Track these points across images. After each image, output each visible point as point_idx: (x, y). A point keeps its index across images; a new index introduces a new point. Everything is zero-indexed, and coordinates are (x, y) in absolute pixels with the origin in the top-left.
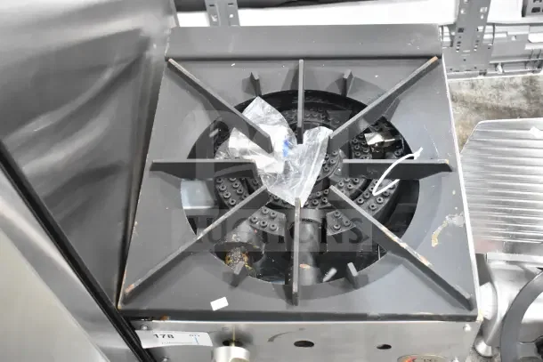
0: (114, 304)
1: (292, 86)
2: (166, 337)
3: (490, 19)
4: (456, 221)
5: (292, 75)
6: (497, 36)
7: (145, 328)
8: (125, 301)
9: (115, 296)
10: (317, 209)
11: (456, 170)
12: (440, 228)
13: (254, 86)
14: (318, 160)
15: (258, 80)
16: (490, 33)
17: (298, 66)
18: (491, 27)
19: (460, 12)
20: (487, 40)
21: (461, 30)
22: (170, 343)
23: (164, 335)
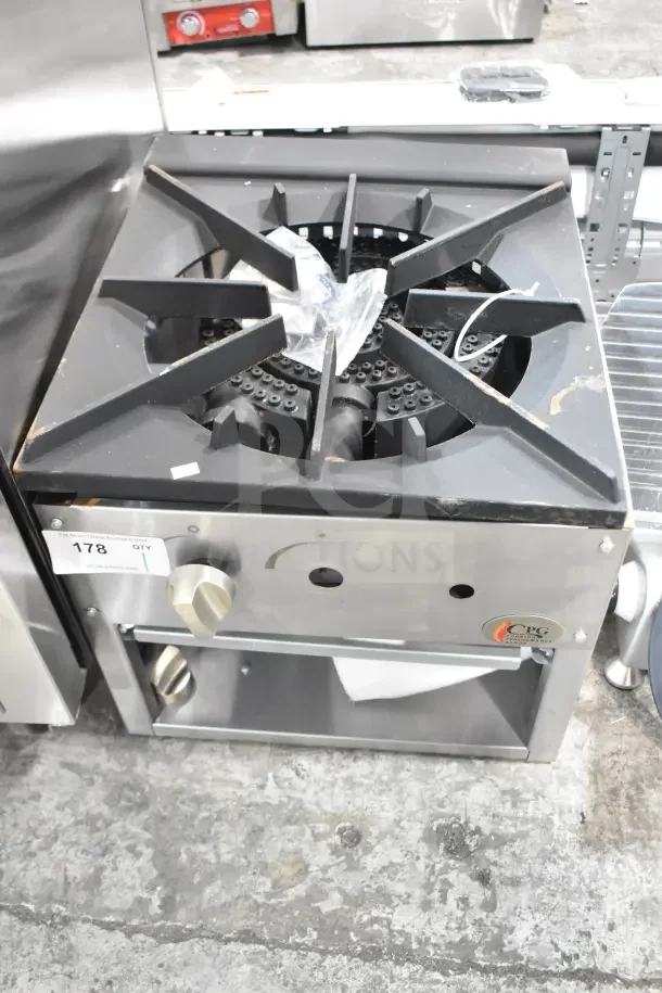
0: (8, 464)
1: (335, 218)
2: (94, 549)
3: (638, 215)
4: (591, 383)
5: (337, 203)
6: (646, 244)
7: (57, 523)
8: (27, 459)
9: (11, 452)
10: (363, 386)
11: (592, 322)
12: (564, 392)
13: (277, 211)
14: (369, 315)
15: (284, 194)
16: (637, 240)
17: (347, 189)
18: (638, 232)
19: (593, 197)
20: (632, 250)
21: (594, 227)
22: (100, 566)
23: (91, 545)
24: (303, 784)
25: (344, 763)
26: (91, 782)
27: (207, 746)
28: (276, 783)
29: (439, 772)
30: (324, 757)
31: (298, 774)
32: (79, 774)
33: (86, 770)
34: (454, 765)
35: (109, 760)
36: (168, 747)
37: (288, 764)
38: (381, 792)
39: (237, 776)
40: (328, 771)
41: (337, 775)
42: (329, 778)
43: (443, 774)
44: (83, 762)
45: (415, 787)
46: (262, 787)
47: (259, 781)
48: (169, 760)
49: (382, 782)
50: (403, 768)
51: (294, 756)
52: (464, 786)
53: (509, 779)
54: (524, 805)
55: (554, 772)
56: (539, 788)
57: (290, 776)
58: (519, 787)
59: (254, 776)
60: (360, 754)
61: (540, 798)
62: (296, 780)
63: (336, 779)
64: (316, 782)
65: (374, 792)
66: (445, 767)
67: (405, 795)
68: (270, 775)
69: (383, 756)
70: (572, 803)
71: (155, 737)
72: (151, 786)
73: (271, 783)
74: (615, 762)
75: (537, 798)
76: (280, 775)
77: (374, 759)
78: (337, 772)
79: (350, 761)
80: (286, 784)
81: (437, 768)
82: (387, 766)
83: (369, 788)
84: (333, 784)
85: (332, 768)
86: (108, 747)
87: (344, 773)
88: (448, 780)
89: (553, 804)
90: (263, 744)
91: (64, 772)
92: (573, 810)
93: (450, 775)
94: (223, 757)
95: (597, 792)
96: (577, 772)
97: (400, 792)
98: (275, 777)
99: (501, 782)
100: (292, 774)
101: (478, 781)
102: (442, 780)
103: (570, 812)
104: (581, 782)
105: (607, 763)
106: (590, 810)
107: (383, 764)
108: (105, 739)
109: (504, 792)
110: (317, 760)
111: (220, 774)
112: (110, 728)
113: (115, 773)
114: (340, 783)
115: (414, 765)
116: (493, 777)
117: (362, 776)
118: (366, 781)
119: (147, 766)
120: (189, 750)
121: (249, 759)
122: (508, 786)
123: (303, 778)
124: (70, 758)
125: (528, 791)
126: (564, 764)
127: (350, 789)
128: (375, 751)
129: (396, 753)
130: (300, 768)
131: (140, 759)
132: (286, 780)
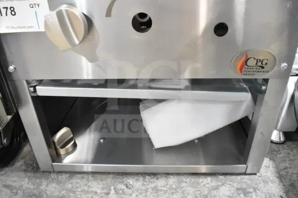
22: (13, 28)
23: (7, 8)
24: (130, 191)
25: (151, 181)
26: (17, 193)
27: (79, 176)
28: (115, 192)
29: (202, 182)
30: (141, 179)
31: (127, 187)
32: (11, 190)
33: (15, 188)
34: (209, 179)
35: (28, 183)
36: (60, 177)
37: (122, 183)
38: (173, 193)
39: (94, 189)
40: (143, 185)
41: (148, 187)
42: (144, 188)
43: (204, 183)
44: (14, 184)
45: (191, 190)
46: (108, 194)
47: (106, 191)
48: (59, 183)
49: (172, 189)
50: (183, 182)
51: (125, 178)
52: (216, 188)
53: (238, 183)
54: (250, 194)
55: (260, 178)
56: (255, 186)
57: (123, 188)
58: (244, 186)
59: (103, 189)
60: (159, 176)
61: (257, 190)
62: (126, 189)
63: (148, 189)
64: (137, 190)
65: (169, 193)
66: (205, 180)
67: (186, 194)
68: (112, 188)
69: (171, 177)
70: (274, 192)
71: (54, 172)
72: (47, 195)
73: (113, 191)
74: (288, 172)
75: (255, 191)
76: (117, 187)
77: (167, 178)
78: (148, 185)
79: (154, 180)
80: (121, 192)
81: (201, 180)
82: (174, 181)
83: (165, 192)
84: (146, 191)
85: (145, 183)
86: (29, 178)
87: (152, 185)
88: (207, 186)
89: (264, 193)
90: (109, 173)
91: (4, 189)
92: (276, 195)
93: (208, 183)
94: (88, 180)
95: (284, 185)
96: (271, 178)
97: (183, 192)
98: (115, 189)
99: (235, 185)
100: (123, 187)
101: (223, 185)
102: (204, 185)
103: (275, 196)
104: (275, 182)
105: (283, 173)
106: (284, 194)
107: (172, 180)
108: (29, 174)
109: (238, 189)
110: (137, 180)
111: (86, 188)
112: (33, 169)
113: (30, 189)
114: (150, 190)
115: (188, 179)
116: (230, 183)
117: (161, 186)
118: (163, 188)
119: (47, 185)
120: (70, 177)
121: (101, 181)
122: (239, 186)
123: (130, 189)
124: (9, 183)
125: (250, 188)
126: (264, 174)
127: (156, 193)
128: (167, 174)
129: (178, 174)
130: (128, 184)
131: (44, 183)
132: (120, 190)
